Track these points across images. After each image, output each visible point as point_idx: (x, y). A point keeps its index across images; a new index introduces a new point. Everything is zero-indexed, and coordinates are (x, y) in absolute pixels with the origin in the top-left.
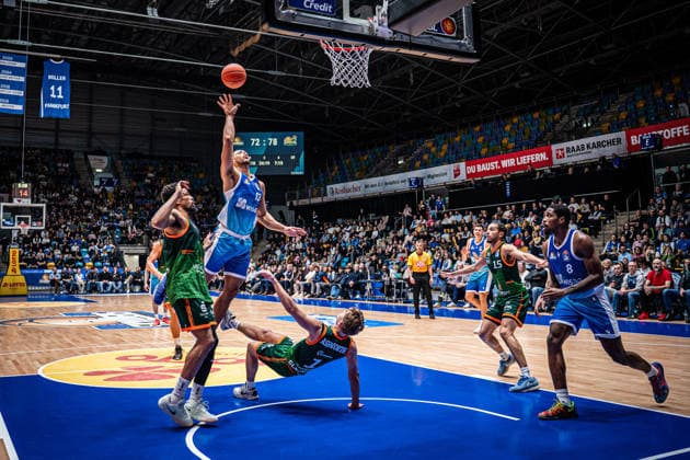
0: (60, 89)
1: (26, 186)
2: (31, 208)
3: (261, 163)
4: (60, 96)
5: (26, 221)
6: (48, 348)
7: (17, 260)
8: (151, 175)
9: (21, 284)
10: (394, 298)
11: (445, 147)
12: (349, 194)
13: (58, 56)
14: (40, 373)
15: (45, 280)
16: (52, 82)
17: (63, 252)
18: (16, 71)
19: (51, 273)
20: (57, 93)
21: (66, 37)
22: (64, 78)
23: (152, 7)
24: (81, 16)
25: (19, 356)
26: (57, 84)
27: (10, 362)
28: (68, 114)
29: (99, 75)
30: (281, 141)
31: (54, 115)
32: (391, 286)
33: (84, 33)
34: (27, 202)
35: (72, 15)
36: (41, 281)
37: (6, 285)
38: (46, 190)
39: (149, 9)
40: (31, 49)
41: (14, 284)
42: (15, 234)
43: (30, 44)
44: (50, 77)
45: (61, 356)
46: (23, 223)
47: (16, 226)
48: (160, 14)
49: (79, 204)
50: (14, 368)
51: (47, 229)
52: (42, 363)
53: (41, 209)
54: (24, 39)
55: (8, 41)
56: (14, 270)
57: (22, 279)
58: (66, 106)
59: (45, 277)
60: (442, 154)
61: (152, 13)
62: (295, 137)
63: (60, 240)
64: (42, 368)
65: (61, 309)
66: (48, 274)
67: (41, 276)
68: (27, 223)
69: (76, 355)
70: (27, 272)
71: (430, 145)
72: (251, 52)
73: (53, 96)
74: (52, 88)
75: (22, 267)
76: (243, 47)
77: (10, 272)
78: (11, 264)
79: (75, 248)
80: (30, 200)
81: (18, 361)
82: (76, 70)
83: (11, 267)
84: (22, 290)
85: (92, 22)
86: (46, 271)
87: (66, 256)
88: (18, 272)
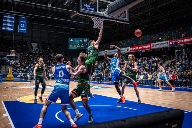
0: (24, 25)
1: (14, 51)
2: (15, 57)
3: (78, 46)
4: (24, 27)
5: (14, 60)
6: (20, 94)
7: (11, 71)
8: (48, 48)
9: (12, 77)
10: (111, 81)
11: (125, 43)
12: (101, 55)
13: (23, 16)
14: (18, 100)
15: (19, 76)
16: (22, 23)
17: (24, 69)
18: (11, 19)
19: (21, 74)
20: (23, 26)
21: (26, 11)
22: (25, 22)
23: (50, 4)
24: (30, 5)
25: (12, 96)
26: (23, 23)
27: (9, 97)
28: (26, 32)
29: (35, 21)
30: (83, 40)
31: (22, 32)
32: (110, 78)
33: (31, 10)
34: (14, 55)
35: (27, 5)
36: (18, 76)
37: (8, 77)
38: (19, 52)
39: (49, 4)
40: (16, 13)
41: (10, 77)
42: (11, 64)
43: (16, 12)
44: (21, 21)
45: (23, 96)
46: (13, 61)
47: (11, 62)
48: (52, 6)
49: (28, 56)
50: (10, 99)
51: (20, 62)
52: (18, 98)
53: (18, 57)
54: (14, 11)
55: (9, 11)
56: (10, 73)
57: (12, 76)
58: (25, 30)
59: (19, 75)
60: (124, 45)
61: (50, 6)
62: (87, 40)
63: (23, 65)
64: (18, 99)
65: (23, 84)
66: (20, 75)
67: (18, 75)
68: (14, 61)
69: (27, 95)
70: (14, 74)
71: (121, 43)
72: (76, 17)
73: (22, 27)
74: (22, 24)
75: (12, 73)
76: (74, 16)
77: (9, 74)
78: (9, 72)
79: (27, 68)
80: (15, 55)
81: (12, 97)
82: (28, 20)
83: (9, 73)
84: (12, 79)
85: (33, 7)
86: (19, 74)
87: (25, 70)
88: (11, 74)
